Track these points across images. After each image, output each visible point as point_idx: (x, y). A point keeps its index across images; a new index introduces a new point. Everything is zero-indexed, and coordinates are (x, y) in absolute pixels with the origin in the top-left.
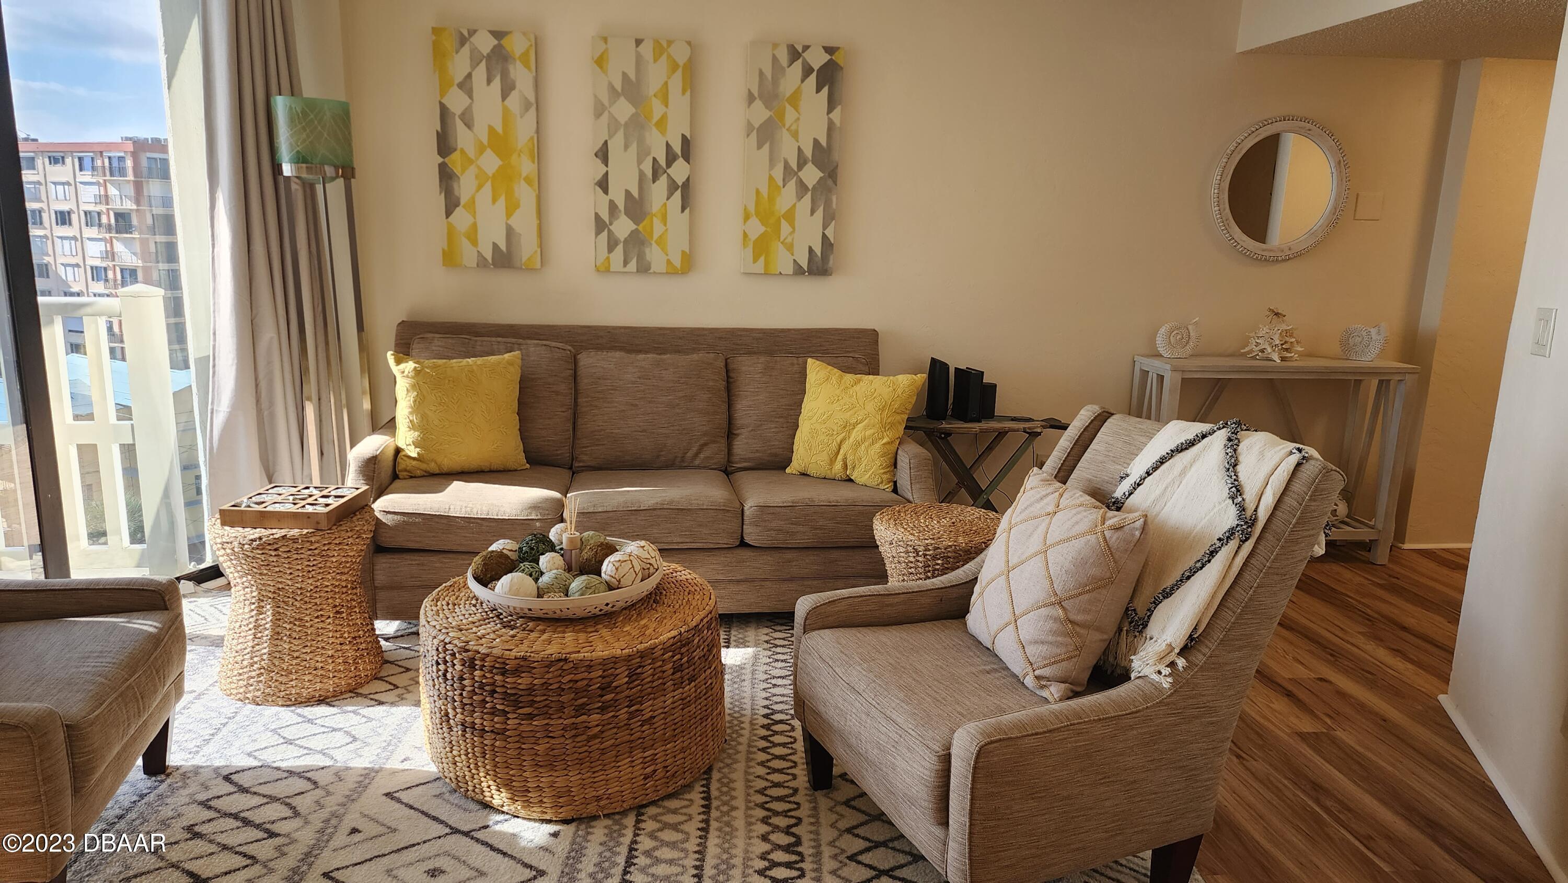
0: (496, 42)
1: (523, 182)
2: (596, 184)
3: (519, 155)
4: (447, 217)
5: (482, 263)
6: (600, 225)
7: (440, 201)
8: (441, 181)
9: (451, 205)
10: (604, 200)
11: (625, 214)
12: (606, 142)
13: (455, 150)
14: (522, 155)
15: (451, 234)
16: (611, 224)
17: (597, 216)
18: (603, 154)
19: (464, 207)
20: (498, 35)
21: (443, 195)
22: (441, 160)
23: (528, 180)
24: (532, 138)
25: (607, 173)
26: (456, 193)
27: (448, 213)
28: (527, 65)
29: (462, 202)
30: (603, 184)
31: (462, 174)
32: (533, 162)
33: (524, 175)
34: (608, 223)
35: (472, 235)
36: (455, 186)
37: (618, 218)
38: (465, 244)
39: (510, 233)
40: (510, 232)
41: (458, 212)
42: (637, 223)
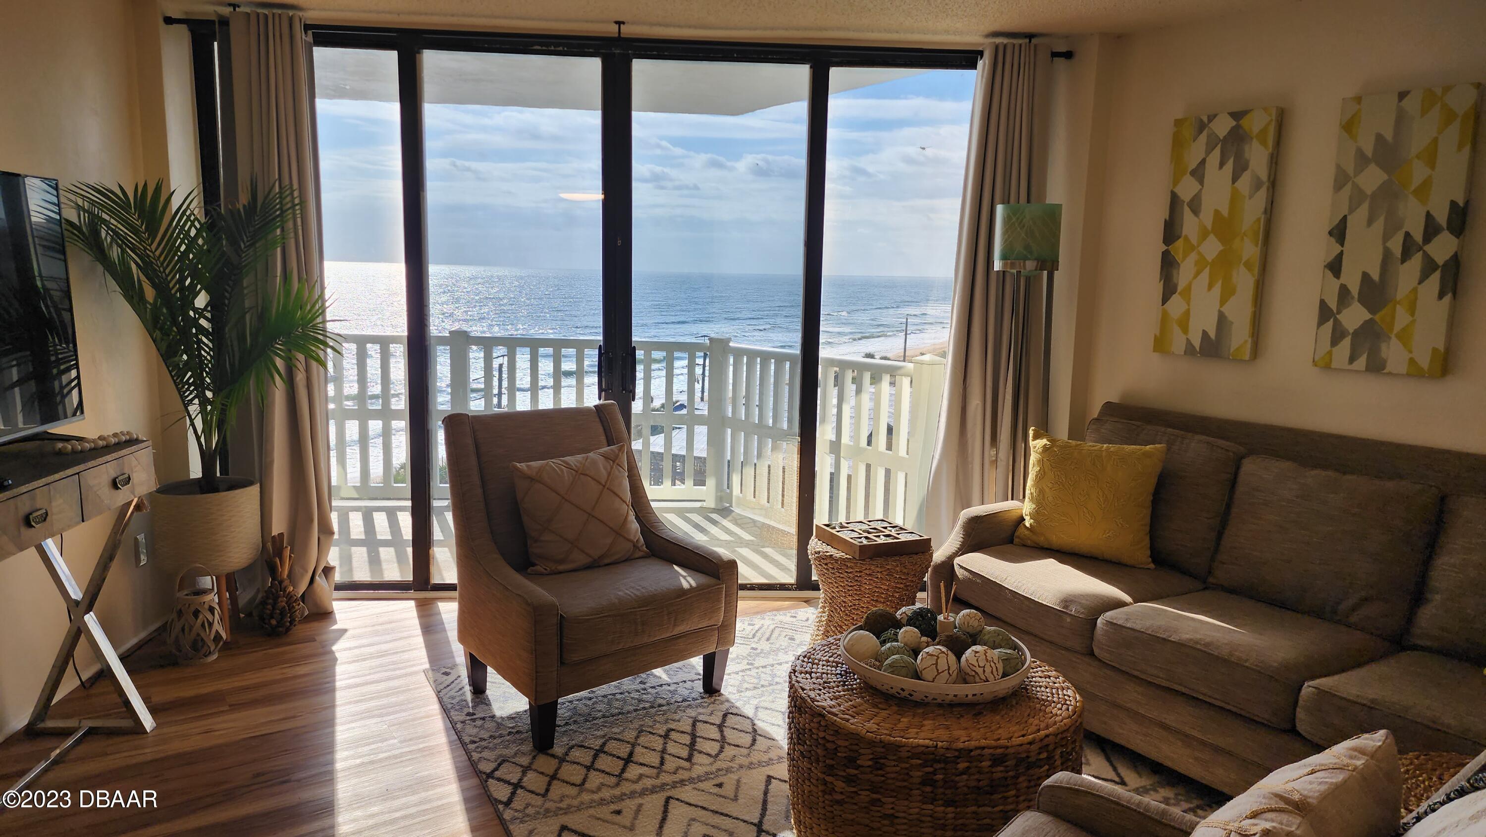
0: (1234, 123)
1: (1242, 266)
2: (1325, 266)
3: (1242, 239)
4: (1163, 305)
5: (1190, 350)
6: (1325, 313)
7: (1159, 287)
8: (1162, 267)
9: (1169, 290)
10: (1335, 283)
11: (1359, 301)
12: (1345, 217)
13: (1179, 237)
14: (1245, 238)
15: (1164, 319)
16: (1339, 312)
17: (1323, 303)
18: (1339, 232)
19: (1179, 294)
20: (1237, 116)
21: (1162, 282)
22: (1165, 248)
23: (1248, 265)
24: (1259, 219)
25: (1342, 253)
26: (1175, 280)
27: (1165, 301)
28: (1264, 143)
29: (1180, 289)
30: (1335, 267)
31: (1182, 262)
32: (1257, 245)
33: (1244, 260)
34: (1335, 311)
35: (1184, 324)
36: (1175, 272)
37: (1349, 305)
38: (1177, 331)
39: (1222, 321)
40: (1222, 318)
41: (1175, 298)
42: (1372, 310)
